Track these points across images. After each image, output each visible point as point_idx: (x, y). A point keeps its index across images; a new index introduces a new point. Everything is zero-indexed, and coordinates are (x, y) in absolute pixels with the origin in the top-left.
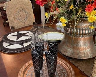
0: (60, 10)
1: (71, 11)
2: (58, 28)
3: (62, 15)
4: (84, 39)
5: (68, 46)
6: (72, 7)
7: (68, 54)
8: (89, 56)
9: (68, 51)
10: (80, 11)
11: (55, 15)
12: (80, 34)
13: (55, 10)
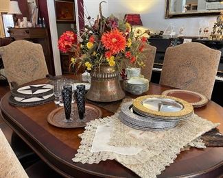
0: (84, 56)
1: (95, 57)
2: (84, 80)
3: (86, 60)
4: (111, 83)
5: (96, 92)
6: (94, 53)
7: (96, 99)
8: (116, 99)
9: (97, 96)
10: (101, 57)
11: (80, 60)
12: (105, 79)
13: (80, 56)
